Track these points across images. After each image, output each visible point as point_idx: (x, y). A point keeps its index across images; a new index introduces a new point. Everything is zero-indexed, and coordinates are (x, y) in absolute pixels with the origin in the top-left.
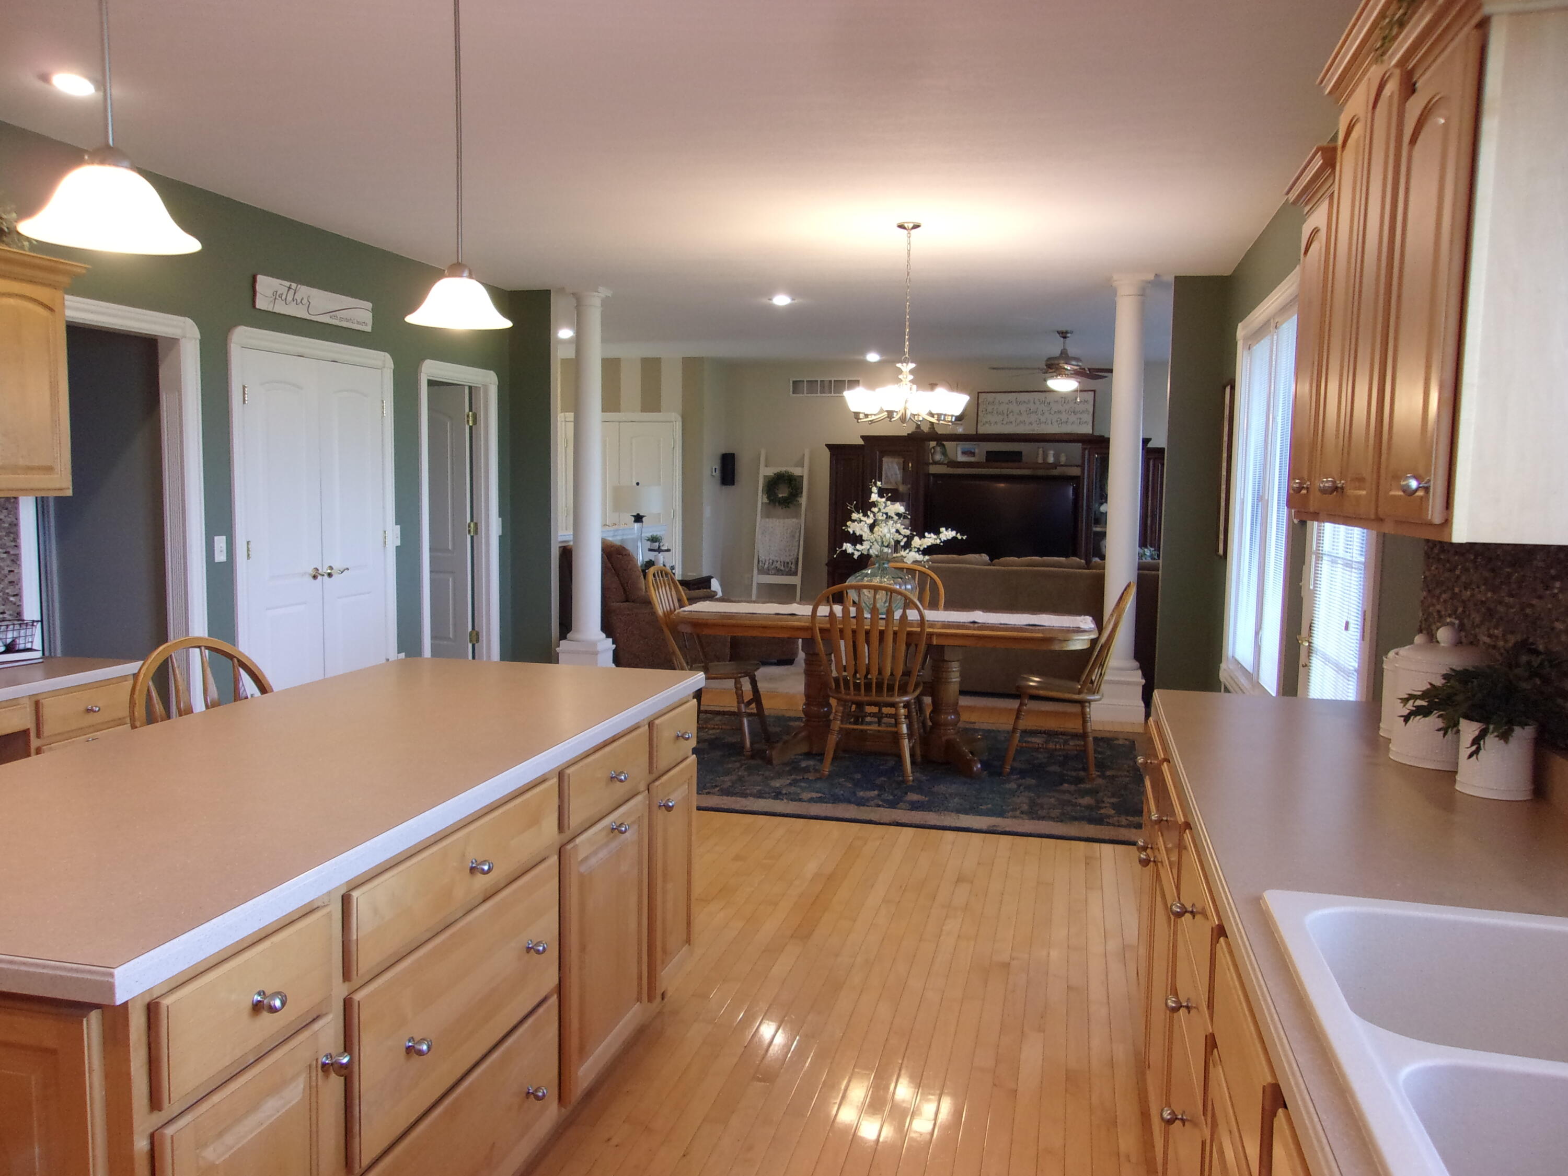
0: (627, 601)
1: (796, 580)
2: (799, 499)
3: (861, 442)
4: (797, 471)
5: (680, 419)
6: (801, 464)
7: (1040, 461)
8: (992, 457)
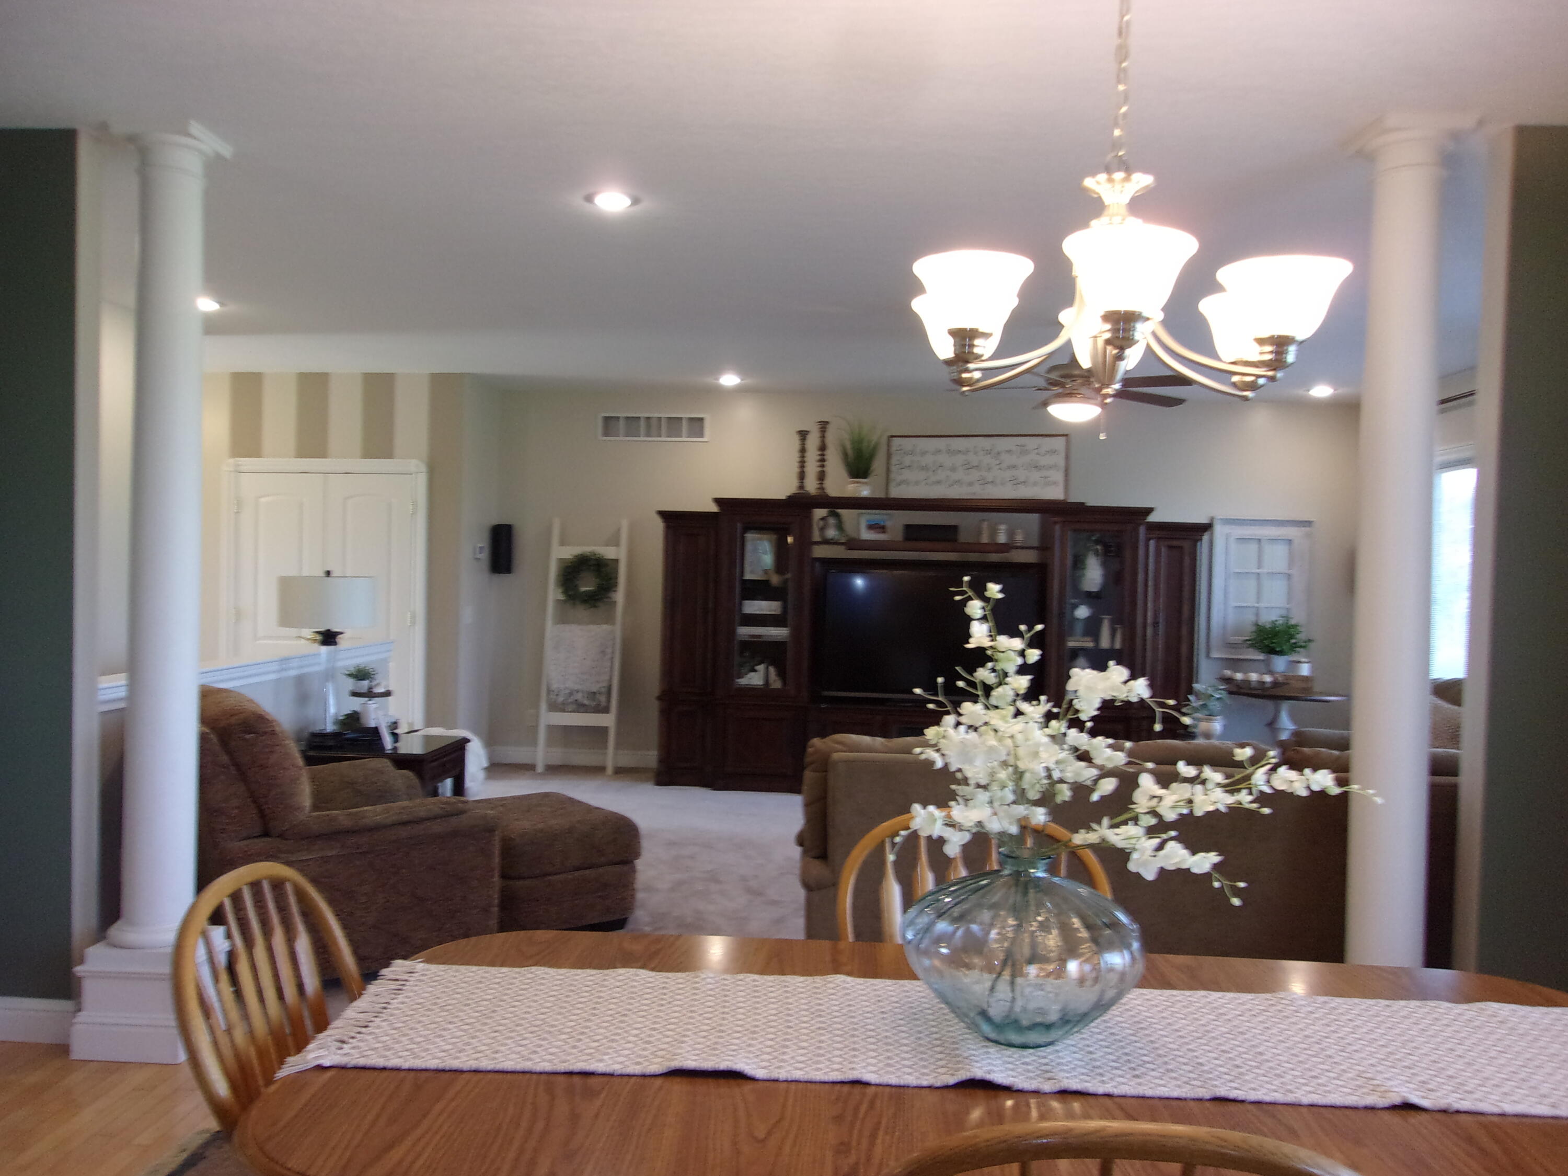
0: (266, 834)
1: (608, 720)
2: (612, 595)
3: (714, 508)
4: (609, 553)
5: (423, 468)
6: (614, 541)
7: (985, 539)
8: (913, 533)
